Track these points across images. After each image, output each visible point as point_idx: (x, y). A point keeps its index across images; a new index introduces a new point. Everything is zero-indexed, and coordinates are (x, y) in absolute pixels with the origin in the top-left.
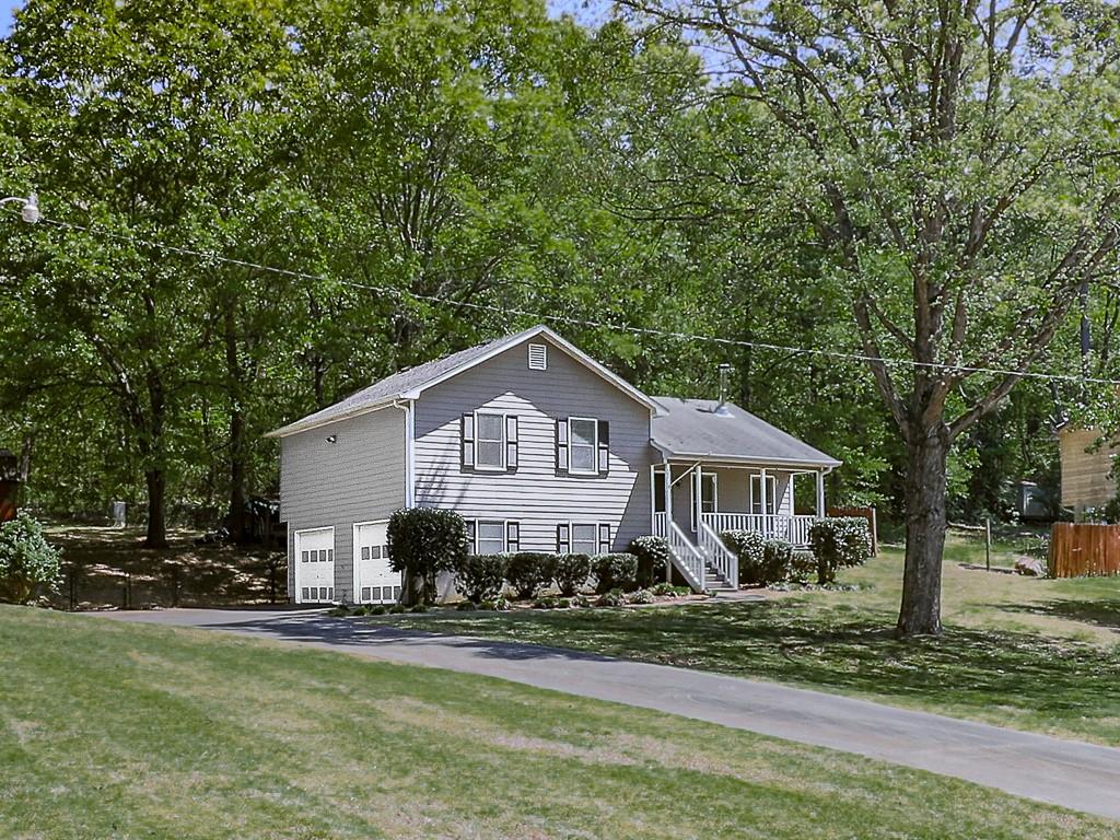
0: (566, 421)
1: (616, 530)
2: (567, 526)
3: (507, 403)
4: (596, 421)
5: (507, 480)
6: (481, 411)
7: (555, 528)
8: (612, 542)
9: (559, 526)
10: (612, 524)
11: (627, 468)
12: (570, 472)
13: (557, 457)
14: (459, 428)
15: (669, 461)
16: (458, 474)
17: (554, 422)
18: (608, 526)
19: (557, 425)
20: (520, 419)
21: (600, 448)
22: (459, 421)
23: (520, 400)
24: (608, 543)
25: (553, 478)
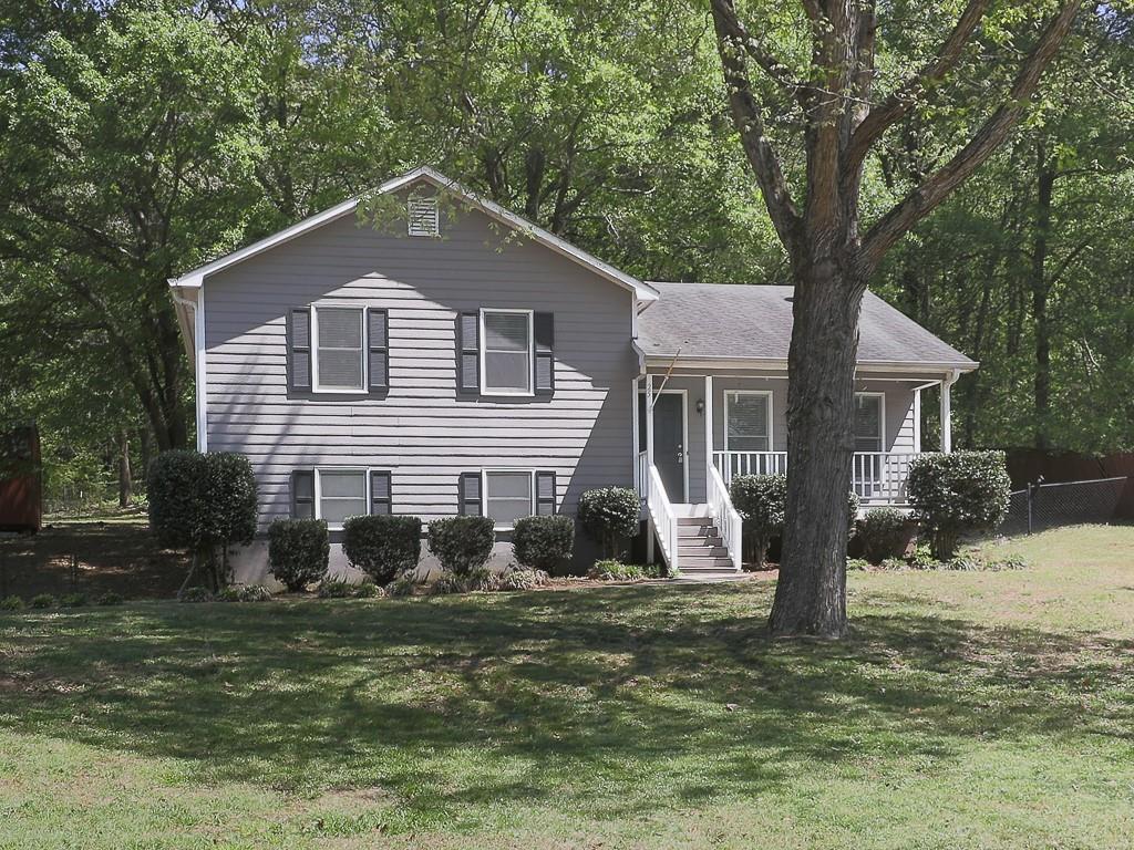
0: (478, 314)
1: (567, 481)
2: (479, 476)
3: (371, 290)
4: (532, 311)
5: (371, 407)
6: (322, 303)
7: (456, 480)
8: (559, 500)
9: (463, 476)
10: (559, 471)
11: (589, 385)
12: (484, 392)
13: (459, 369)
14: (283, 330)
15: (649, 370)
16: (284, 399)
17: (454, 316)
18: (553, 475)
19: (458, 321)
20: (391, 313)
21: (537, 355)
22: (283, 320)
23: (394, 284)
24: (553, 501)
25: (453, 402)
